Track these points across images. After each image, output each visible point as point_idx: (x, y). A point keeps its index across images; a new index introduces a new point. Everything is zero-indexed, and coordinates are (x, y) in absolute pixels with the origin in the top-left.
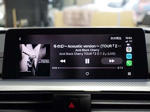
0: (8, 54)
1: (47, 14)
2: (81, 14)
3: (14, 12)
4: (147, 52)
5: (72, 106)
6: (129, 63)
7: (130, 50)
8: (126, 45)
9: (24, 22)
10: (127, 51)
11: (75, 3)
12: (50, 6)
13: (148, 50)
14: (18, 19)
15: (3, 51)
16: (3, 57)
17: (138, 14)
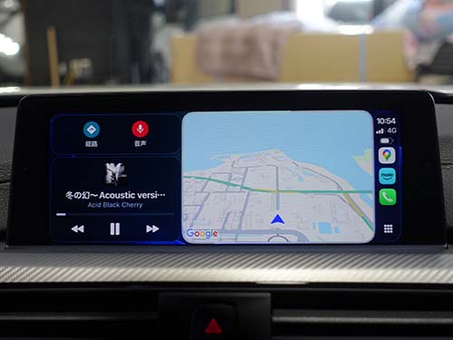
0: (25, 169)
2: (250, 42)
3: (51, 36)
4: (442, 162)
5: (213, 327)
6: (388, 197)
7: (389, 156)
8: (379, 141)
9: (81, 66)
10: (382, 159)
11: (233, 10)
12: (158, 19)
13: (444, 155)
14: (64, 58)
17: (421, 40)
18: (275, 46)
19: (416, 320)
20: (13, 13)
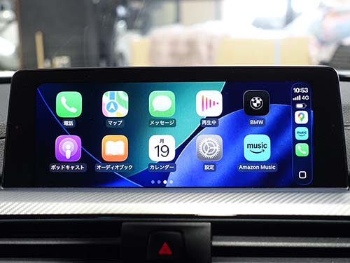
0: (17, 127)
1: (114, 44)
2: (192, 44)
3: (39, 39)
4: (345, 124)
5: (165, 250)
6: (302, 150)
10: (298, 121)
12: (121, 26)
13: (346, 119)
14: (47, 56)
15: (5, 121)
16: (5, 136)
17: (323, 43)
18: (210, 47)
19: (325, 245)
20: (9, 22)
